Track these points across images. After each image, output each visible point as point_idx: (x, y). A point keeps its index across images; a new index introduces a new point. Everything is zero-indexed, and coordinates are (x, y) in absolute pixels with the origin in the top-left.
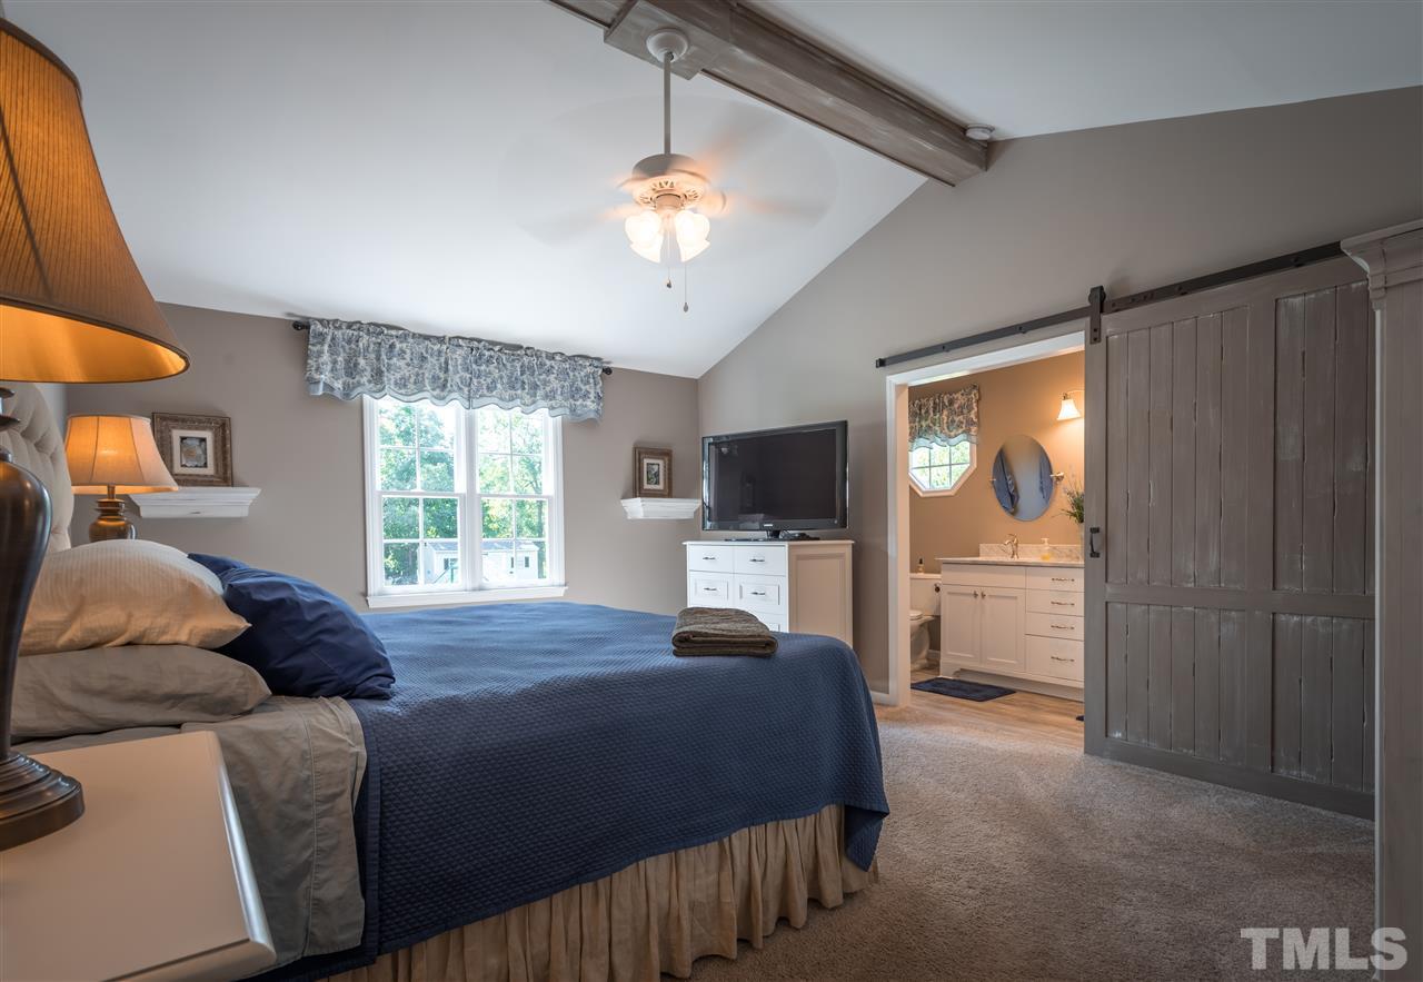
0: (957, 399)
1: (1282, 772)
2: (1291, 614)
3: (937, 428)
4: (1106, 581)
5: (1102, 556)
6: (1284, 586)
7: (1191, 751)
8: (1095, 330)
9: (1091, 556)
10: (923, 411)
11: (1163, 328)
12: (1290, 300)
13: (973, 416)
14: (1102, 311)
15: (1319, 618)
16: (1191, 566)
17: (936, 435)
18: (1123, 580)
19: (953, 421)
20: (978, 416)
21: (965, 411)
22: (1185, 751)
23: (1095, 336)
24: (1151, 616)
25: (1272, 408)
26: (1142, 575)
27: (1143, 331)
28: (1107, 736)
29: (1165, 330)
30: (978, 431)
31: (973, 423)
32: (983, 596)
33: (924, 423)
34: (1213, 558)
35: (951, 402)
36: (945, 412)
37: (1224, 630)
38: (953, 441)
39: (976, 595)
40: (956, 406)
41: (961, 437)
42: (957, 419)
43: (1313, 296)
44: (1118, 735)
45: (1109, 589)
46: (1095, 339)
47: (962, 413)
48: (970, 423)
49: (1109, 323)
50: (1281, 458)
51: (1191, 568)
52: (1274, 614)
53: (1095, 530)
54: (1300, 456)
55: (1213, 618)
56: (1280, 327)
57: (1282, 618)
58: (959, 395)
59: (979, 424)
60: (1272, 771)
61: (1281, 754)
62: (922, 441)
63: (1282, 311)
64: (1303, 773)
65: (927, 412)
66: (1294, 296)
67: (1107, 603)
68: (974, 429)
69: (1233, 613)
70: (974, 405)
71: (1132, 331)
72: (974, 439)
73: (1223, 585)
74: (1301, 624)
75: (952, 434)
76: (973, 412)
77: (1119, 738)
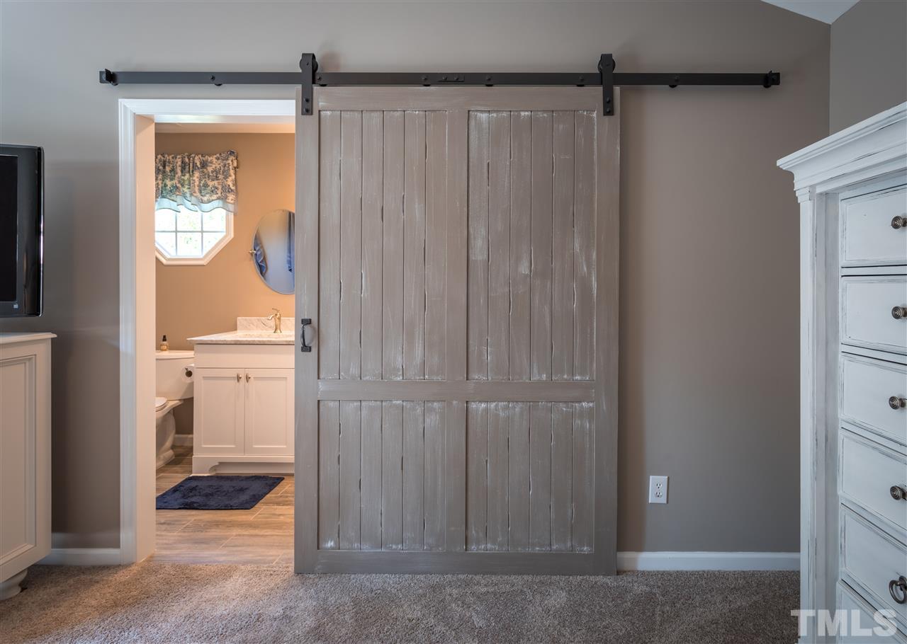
0: (211, 162)
1: (473, 548)
2: (481, 402)
3: (185, 190)
4: (319, 378)
5: (314, 350)
6: (475, 376)
7: (400, 546)
8: (307, 100)
9: (303, 350)
10: (168, 169)
11: (375, 115)
12: (479, 114)
13: (230, 182)
14: (314, 82)
15: (500, 403)
16: (400, 359)
17: (185, 197)
18: (336, 375)
19: (206, 186)
20: (235, 184)
21: (221, 177)
22: (394, 547)
23: (307, 107)
24: (364, 412)
25: (466, 209)
26: (354, 371)
27: (356, 114)
28: (318, 548)
29: (376, 117)
30: (236, 200)
31: (230, 191)
32: (248, 378)
33: (169, 183)
34: (419, 351)
35: (204, 165)
36: (197, 174)
37: (427, 420)
38: (206, 207)
39: (239, 378)
40: (210, 169)
41: (216, 203)
42: (211, 183)
43: (495, 115)
44: (330, 544)
45: (322, 386)
46: (307, 111)
47: (217, 178)
48: (226, 190)
49: (322, 96)
50: (472, 258)
51: (399, 361)
52: (467, 402)
53: (307, 322)
54: (486, 256)
55: (419, 410)
56: (472, 137)
57: (473, 406)
58: (213, 158)
59: (236, 193)
60: (466, 550)
61: (473, 532)
62: (166, 202)
63: (472, 123)
64: (489, 546)
65: (173, 170)
66: (482, 111)
67: (319, 401)
68: (231, 197)
69: (435, 404)
70: (232, 172)
71: (344, 111)
72: (231, 207)
73: (427, 377)
74: (486, 410)
75: (205, 199)
76: (230, 178)
77: (332, 548)
